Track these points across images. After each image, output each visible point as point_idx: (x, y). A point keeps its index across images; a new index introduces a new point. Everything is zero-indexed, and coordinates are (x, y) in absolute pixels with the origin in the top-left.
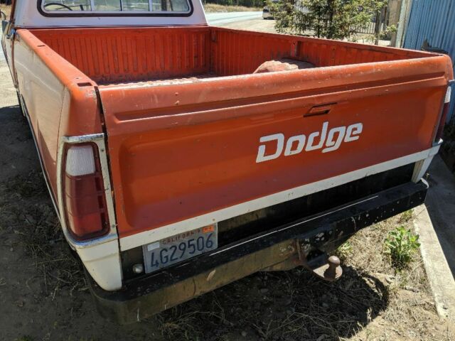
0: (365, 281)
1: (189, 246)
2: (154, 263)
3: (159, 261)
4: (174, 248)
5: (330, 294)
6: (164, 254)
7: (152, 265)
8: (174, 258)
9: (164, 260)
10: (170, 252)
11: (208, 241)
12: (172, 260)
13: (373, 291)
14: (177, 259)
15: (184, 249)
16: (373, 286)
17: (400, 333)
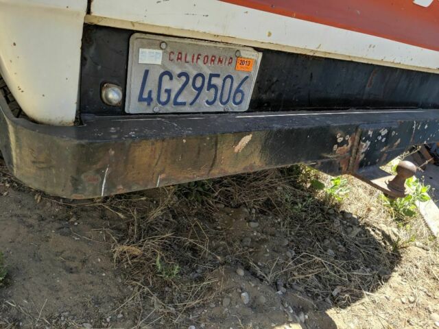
0: (369, 232)
1: (210, 86)
2: (145, 96)
3: (154, 96)
4: (184, 79)
5: (334, 240)
6: (167, 84)
7: (141, 99)
8: (180, 100)
9: (164, 98)
10: (176, 85)
11: (238, 91)
12: (176, 103)
13: (380, 244)
14: (184, 104)
15: (200, 90)
16: (379, 238)
17: (430, 294)
